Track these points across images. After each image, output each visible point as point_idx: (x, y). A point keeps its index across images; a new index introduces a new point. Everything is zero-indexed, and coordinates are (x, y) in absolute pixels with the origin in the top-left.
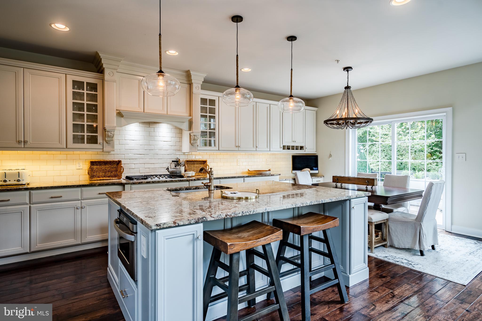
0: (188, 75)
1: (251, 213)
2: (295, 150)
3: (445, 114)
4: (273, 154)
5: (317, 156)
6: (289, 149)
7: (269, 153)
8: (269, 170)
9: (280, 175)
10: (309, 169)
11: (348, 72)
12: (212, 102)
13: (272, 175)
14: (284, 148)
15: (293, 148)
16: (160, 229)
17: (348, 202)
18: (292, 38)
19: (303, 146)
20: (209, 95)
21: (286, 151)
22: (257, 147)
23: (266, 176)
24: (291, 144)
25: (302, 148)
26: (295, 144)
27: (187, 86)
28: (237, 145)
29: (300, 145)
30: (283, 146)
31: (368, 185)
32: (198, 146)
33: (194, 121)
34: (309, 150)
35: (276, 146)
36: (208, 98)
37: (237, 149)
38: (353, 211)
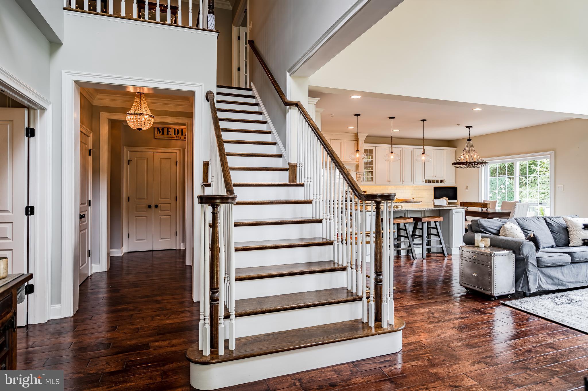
0: (356, 135)
1: (399, 210)
2: (436, 183)
3: (550, 156)
4: (417, 186)
5: (456, 187)
6: (430, 182)
7: (413, 185)
8: (413, 199)
9: (421, 202)
10: (447, 198)
11: (469, 129)
12: (371, 151)
13: (415, 202)
14: (426, 181)
15: (434, 181)
16: (368, 212)
17: (451, 211)
18: (424, 120)
19: (443, 180)
20: (369, 146)
21: (428, 184)
22: (403, 181)
23: (410, 202)
24: (432, 178)
25: (442, 181)
26: (436, 179)
27: (355, 142)
28: (388, 180)
29: (440, 179)
30: (425, 180)
31: (483, 208)
32: (361, 181)
33: (359, 165)
34: (449, 183)
35: (419, 180)
36: (368, 148)
37: (388, 183)
38: (454, 216)
